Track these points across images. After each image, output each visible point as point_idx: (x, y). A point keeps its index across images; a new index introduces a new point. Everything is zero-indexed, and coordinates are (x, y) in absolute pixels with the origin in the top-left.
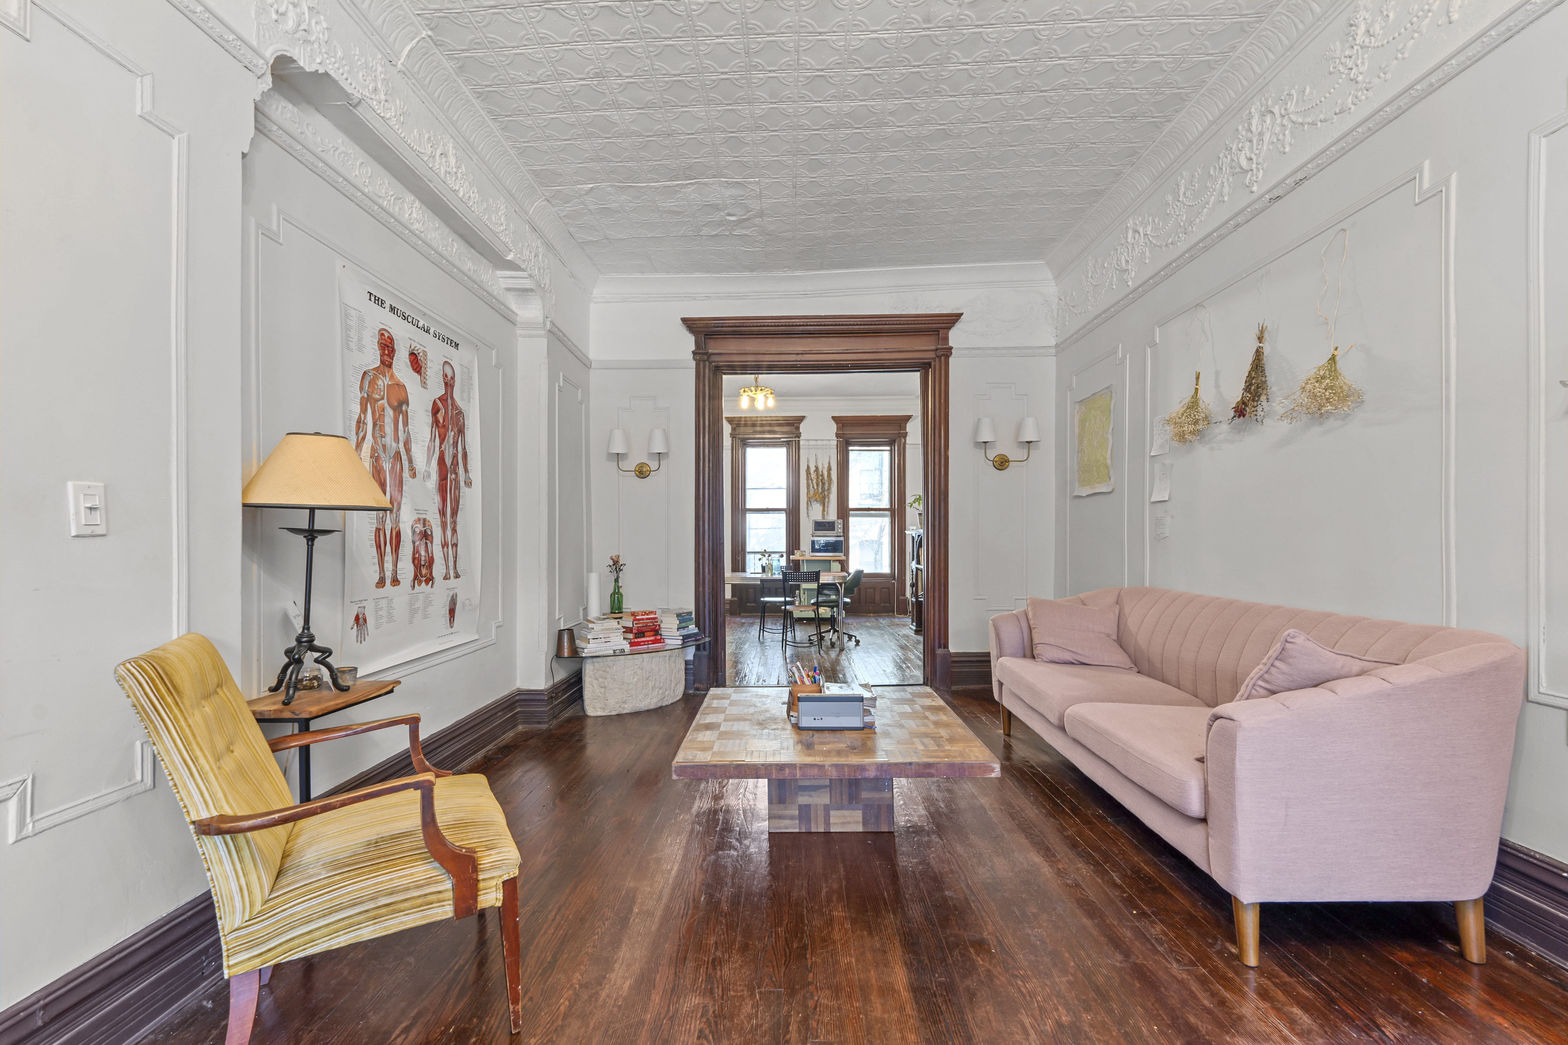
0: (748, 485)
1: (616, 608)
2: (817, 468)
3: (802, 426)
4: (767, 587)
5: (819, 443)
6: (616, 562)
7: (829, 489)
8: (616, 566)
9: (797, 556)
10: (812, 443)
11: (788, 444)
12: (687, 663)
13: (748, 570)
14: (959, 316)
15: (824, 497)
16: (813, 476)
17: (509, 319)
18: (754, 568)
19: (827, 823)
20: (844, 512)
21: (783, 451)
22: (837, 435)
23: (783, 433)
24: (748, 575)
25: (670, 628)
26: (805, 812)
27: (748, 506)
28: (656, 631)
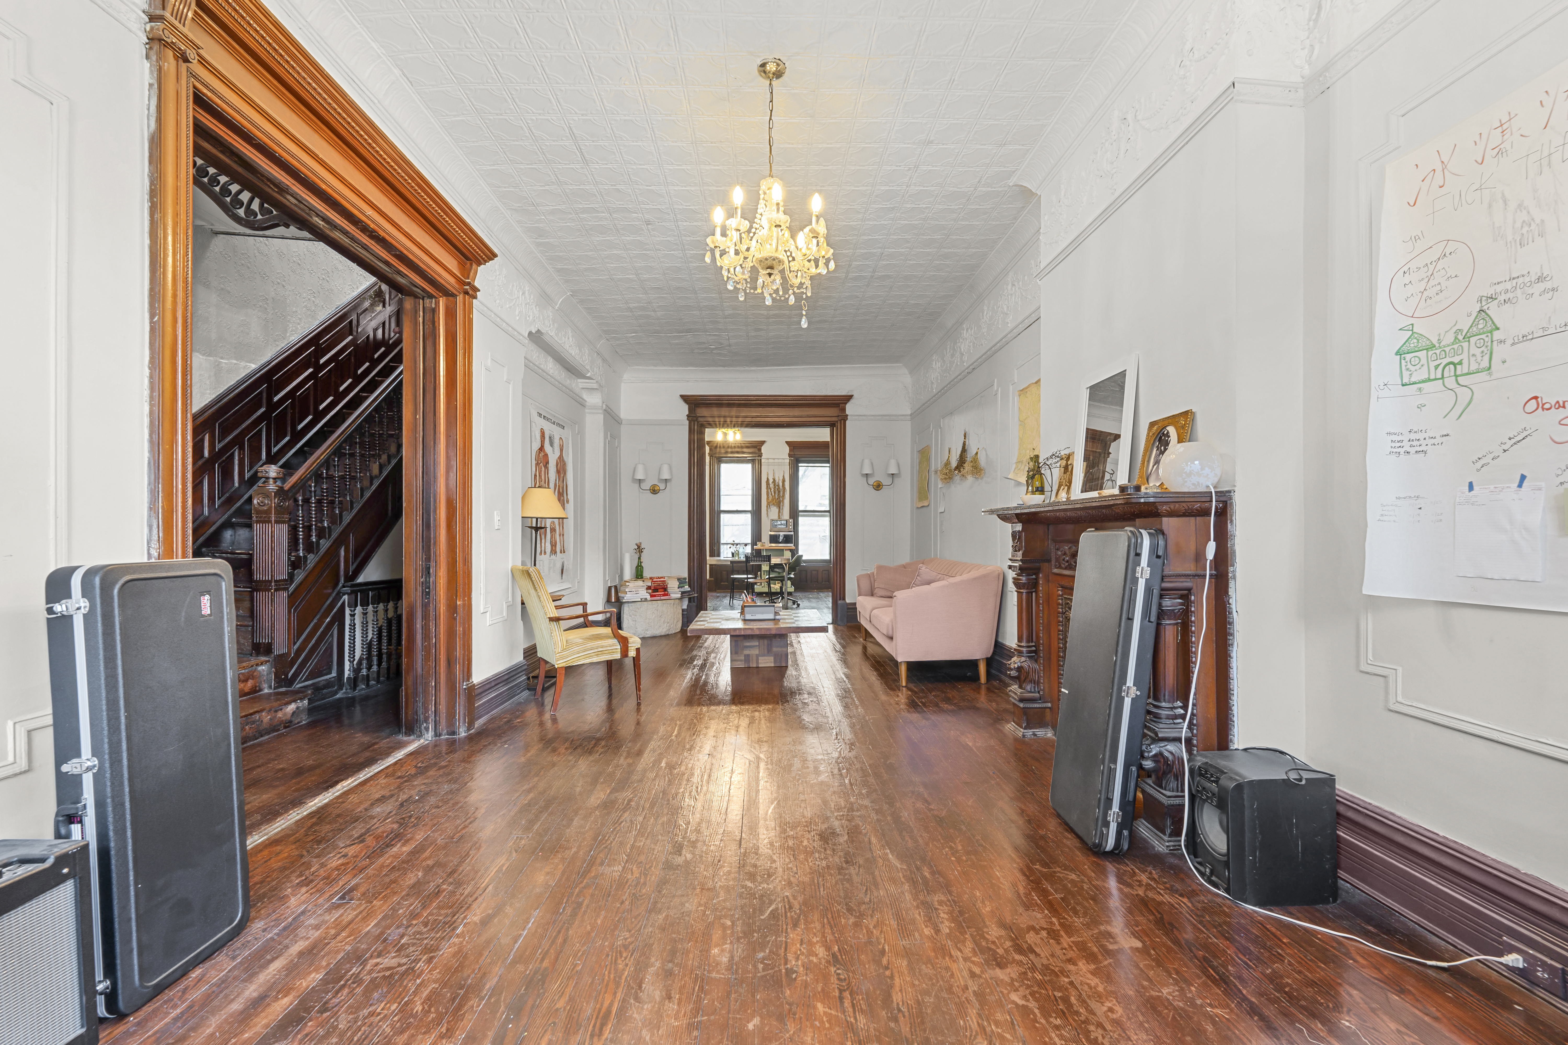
0: (722, 493)
1: (639, 574)
2: (774, 480)
3: (763, 448)
4: (735, 566)
5: (776, 461)
6: (639, 547)
7: (784, 496)
8: (639, 549)
9: (759, 546)
10: (771, 461)
11: (752, 461)
12: (683, 610)
13: (722, 555)
14: (851, 397)
15: (780, 502)
16: (772, 486)
17: (582, 404)
18: (726, 554)
19: (757, 662)
20: (795, 513)
21: (749, 467)
22: (790, 455)
23: (749, 453)
24: (722, 558)
25: (673, 586)
26: (747, 657)
27: (722, 508)
28: (665, 589)
